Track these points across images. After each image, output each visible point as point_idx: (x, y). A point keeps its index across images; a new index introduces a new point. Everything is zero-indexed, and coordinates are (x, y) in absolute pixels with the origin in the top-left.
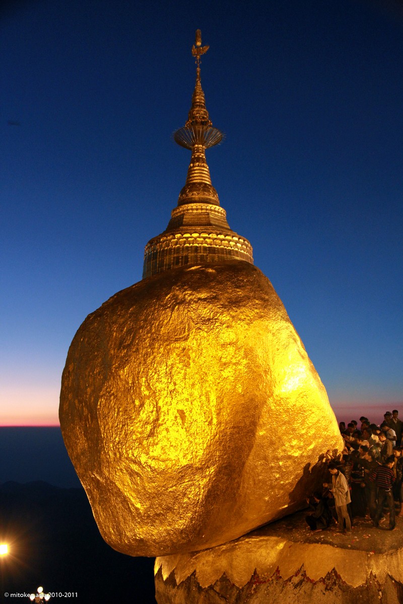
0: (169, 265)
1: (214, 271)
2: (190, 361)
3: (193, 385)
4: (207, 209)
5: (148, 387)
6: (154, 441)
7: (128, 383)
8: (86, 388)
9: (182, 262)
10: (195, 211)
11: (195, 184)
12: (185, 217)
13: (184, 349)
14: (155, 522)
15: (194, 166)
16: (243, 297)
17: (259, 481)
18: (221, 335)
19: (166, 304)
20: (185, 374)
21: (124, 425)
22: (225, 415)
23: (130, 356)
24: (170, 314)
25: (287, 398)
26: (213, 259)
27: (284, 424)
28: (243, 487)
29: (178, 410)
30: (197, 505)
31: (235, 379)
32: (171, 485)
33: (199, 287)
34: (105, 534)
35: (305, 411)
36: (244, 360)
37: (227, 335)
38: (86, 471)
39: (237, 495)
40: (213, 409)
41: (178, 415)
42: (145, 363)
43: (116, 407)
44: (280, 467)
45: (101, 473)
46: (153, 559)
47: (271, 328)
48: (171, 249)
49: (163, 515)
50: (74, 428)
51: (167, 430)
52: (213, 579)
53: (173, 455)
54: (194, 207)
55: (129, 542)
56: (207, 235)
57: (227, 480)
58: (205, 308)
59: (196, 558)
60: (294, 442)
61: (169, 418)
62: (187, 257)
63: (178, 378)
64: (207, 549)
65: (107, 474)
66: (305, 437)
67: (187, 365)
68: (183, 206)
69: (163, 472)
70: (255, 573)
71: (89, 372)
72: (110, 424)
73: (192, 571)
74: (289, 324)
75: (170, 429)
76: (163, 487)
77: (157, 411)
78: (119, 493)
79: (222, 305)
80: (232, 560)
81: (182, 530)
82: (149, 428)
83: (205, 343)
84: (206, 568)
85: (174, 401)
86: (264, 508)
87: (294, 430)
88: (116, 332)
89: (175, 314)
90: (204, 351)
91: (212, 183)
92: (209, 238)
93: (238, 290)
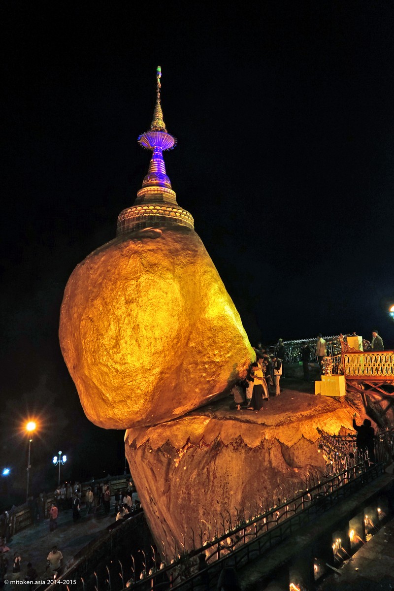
1: (160, 231)
4: (161, 191)
6: (117, 350)
9: (141, 227)
11: (154, 173)
12: (146, 196)
13: (137, 285)
15: (153, 161)
16: (179, 249)
17: (191, 378)
18: (163, 276)
19: (125, 254)
23: (101, 291)
25: (210, 321)
27: (208, 339)
30: (147, 394)
32: (129, 381)
33: (148, 242)
34: (89, 415)
35: (223, 330)
44: (206, 369)
48: (134, 218)
49: (124, 401)
51: (126, 343)
52: (160, 444)
53: (130, 360)
54: (152, 189)
55: (103, 419)
56: (159, 208)
58: (152, 256)
59: (150, 430)
60: (216, 352)
61: (126, 335)
62: (145, 224)
64: (157, 425)
65: (87, 373)
66: (224, 348)
68: (145, 188)
69: (123, 372)
70: (189, 438)
72: (88, 339)
73: (146, 438)
76: (124, 382)
77: (119, 330)
78: (95, 386)
80: (174, 431)
81: (137, 412)
87: (216, 343)
88: (93, 274)
91: (167, 173)
92: (161, 210)
93: (176, 244)
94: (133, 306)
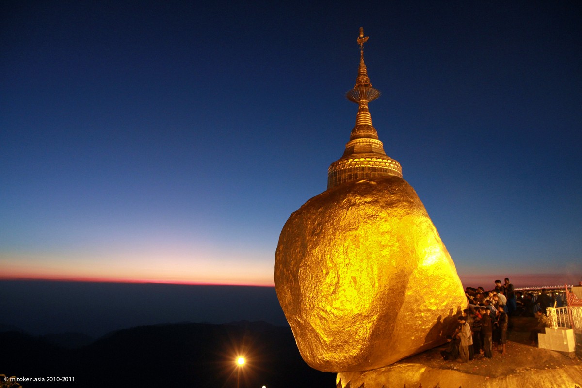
0: (345, 180)
1: (375, 183)
2: (360, 244)
3: (362, 260)
4: (369, 142)
5: (332, 261)
6: (336, 297)
7: (318, 258)
8: (291, 261)
9: (353, 178)
10: (362, 144)
11: (361, 125)
12: (355, 147)
13: (355, 236)
14: (336, 350)
15: (360, 114)
16: (396, 200)
17: (408, 326)
18: (381, 227)
19: (343, 206)
20: (357, 253)
21: (316, 286)
22: (384, 281)
23: (319, 241)
24: (346, 212)
25: (427, 270)
26: (374, 175)
27: (425, 287)
28: (397, 330)
29: (352, 277)
30: (365, 340)
31: (391, 257)
32: (347, 327)
33: (365, 194)
34: (304, 356)
35: (439, 279)
36: (397, 244)
37: (385, 227)
38: (291, 315)
39: (392, 335)
40: (376, 277)
41: (352, 280)
42: (330, 245)
43: (310, 274)
44: (422, 317)
45: (301, 317)
46: (335, 375)
47: (415, 221)
48: (346, 169)
49: (342, 346)
50: (283, 287)
51: (345, 290)
53: (348, 306)
54: (361, 141)
55: (320, 362)
56: (370, 159)
57: (385, 324)
58: (370, 208)
59: (364, 375)
60: (432, 300)
61: (345, 282)
62: (356, 174)
63: (351, 255)
64: (371, 370)
65: (305, 317)
66: (440, 296)
67: (358, 247)
68: (353, 141)
69: (341, 318)
70: (404, 386)
71: (293, 251)
72: (307, 285)
73: (361, 383)
74: (428, 219)
75: (346, 289)
76: (342, 327)
77: (338, 277)
78: (313, 330)
79: (381, 206)
80: (389, 378)
81: (355, 357)
82: (332, 288)
83: (369, 231)
84: (371, 382)
85: (349, 271)
86: (411, 344)
87: (432, 292)
88: (310, 225)
89: (349, 212)
90: (369, 237)
91: (373, 124)
92: (372, 161)
93: (392, 196)
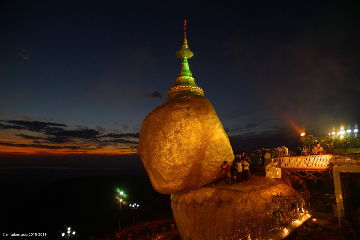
0: (175, 97)
1: (191, 98)
4: (188, 78)
6: (170, 156)
8: (147, 138)
9: (179, 96)
10: (184, 79)
11: (184, 70)
12: (180, 81)
13: (180, 124)
15: (183, 64)
16: (201, 106)
19: (174, 109)
21: (160, 150)
23: (162, 127)
24: (175, 113)
25: (216, 141)
30: (185, 177)
32: (176, 171)
33: (185, 103)
34: (154, 187)
35: (221, 146)
42: (167, 129)
44: (213, 165)
46: (171, 195)
47: (210, 117)
48: (176, 91)
49: (174, 180)
52: (190, 201)
53: (177, 160)
55: (162, 189)
59: (185, 195)
60: (218, 156)
62: (181, 94)
66: (222, 154)
68: (180, 77)
69: (173, 166)
70: (204, 199)
72: (156, 150)
73: (183, 199)
74: (217, 116)
76: (173, 171)
78: (159, 173)
79: (193, 109)
80: (197, 196)
81: (180, 185)
82: (168, 151)
84: (188, 198)
86: (208, 179)
89: (177, 112)
91: (189, 70)
92: (189, 88)
93: (199, 104)
94: (179, 134)
